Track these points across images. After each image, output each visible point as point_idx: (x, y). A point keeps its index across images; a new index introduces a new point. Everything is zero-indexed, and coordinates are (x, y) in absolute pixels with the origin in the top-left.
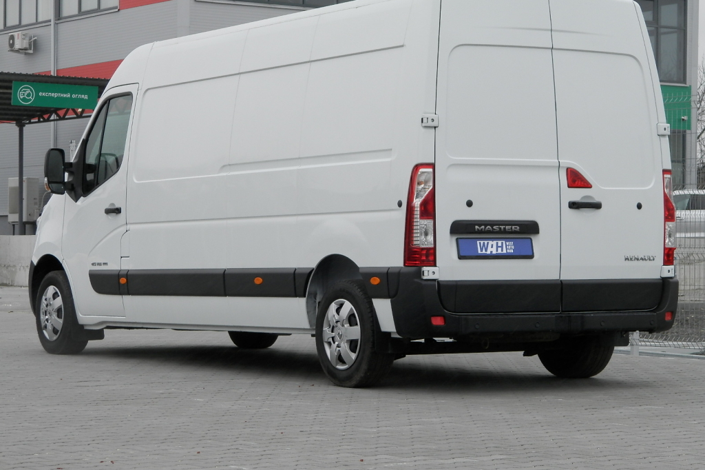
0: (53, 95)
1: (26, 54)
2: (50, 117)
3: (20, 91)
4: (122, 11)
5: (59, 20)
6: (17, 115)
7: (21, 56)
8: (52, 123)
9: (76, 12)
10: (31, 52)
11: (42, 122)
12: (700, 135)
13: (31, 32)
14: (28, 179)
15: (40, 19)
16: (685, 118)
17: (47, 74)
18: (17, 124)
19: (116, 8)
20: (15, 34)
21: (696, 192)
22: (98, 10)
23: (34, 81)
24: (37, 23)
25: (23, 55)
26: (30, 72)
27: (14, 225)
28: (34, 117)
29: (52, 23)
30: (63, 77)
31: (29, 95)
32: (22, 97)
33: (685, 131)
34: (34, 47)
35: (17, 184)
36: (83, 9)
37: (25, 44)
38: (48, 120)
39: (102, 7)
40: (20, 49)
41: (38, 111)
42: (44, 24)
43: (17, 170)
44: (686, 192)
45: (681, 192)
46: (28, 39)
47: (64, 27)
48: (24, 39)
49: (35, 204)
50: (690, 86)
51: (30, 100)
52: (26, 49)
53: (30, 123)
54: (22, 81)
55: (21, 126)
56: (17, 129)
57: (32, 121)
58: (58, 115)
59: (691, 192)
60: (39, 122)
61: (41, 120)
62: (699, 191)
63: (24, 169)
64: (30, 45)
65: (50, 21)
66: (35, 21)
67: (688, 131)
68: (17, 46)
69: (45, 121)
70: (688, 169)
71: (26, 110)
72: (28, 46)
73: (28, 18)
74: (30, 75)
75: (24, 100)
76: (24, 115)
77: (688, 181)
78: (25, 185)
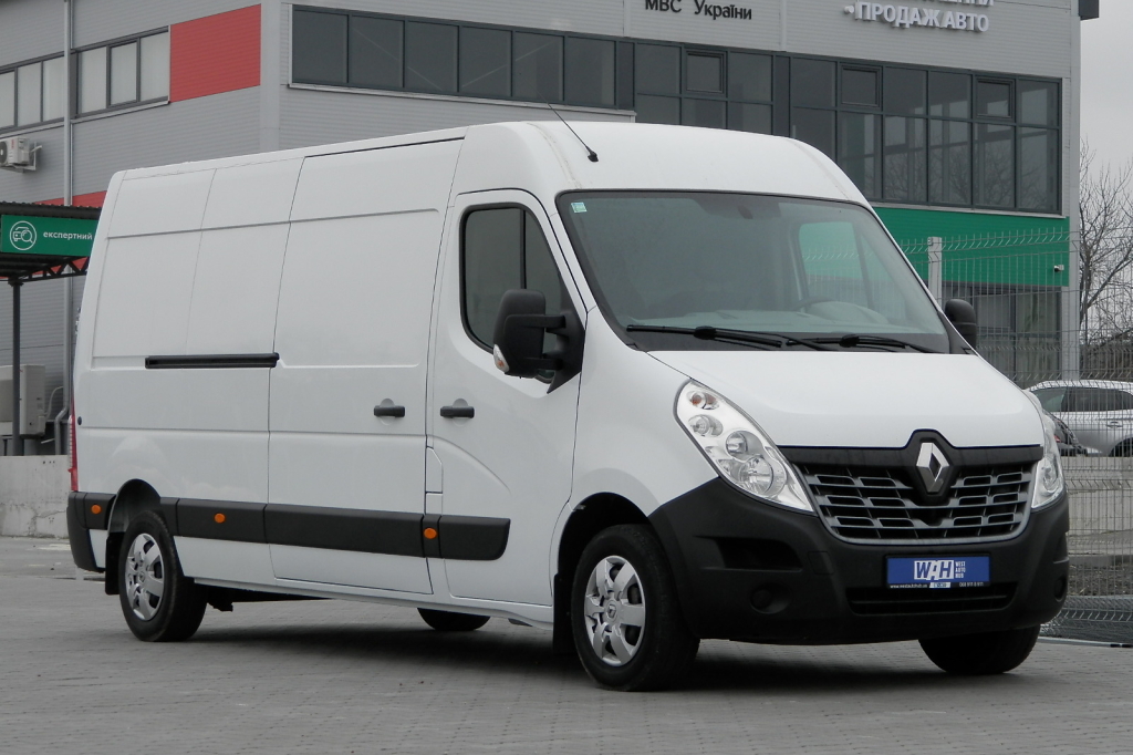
0: (65, 236)
1: (25, 171)
2: (62, 269)
3: (14, 230)
4: (173, 104)
5: (76, 118)
6: (9, 267)
7: (16, 176)
8: (66, 279)
9: (103, 105)
10: (33, 168)
11: (49, 278)
12: (1098, 293)
13: (34, 137)
14: (28, 367)
15: (47, 118)
16: (1061, 267)
17: (56, 204)
18: (10, 282)
19: (164, 99)
20: (9, 141)
21: (1077, 384)
22: (138, 102)
23: (34, 215)
24: (43, 123)
25: (21, 174)
26: (29, 201)
27: (5, 441)
28: (36, 270)
29: (66, 123)
30: (81, 209)
31: (27, 237)
32: (16, 240)
33: (1060, 289)
34: (37, 161)
35: (9, 376)
36: (115, 101)
37: (24, 157)
38: (59, 275)
39: (144, 98)
40: (16, 164)
41: (42, 261)
42: (52, 125)
43: (10, 353)
44: (1061, 384)
45: (1054, 384)
46: (27, 148)
47: (83, 129)
48: (21, 148)
49: (40, 406)
50: (1068, 218)
51: (30, 244)
52: (24, 164)
53: (31, 279)
54: (16, 214)
55: (16, 285)
56: (10, 289)
57: (34, 276)
58: (74, 268)
59: (1070, 384)
60: (45, 278)
61: (48, 275)
62: (1083, 381)
63: (22, 352)
64: (31, 157)
65: (62, 120)
66: (38, 120)
67: (1064, 289)
68: (11, 159)
69: (54, 276)
70: (1064, 349)
71: (22, 260)
72: (27, 159)
73: (28, 115)
74: (29, 205)
75: (20, 243)
76: (21, 268)
77: (1065, 366)
78: (22, 376)
